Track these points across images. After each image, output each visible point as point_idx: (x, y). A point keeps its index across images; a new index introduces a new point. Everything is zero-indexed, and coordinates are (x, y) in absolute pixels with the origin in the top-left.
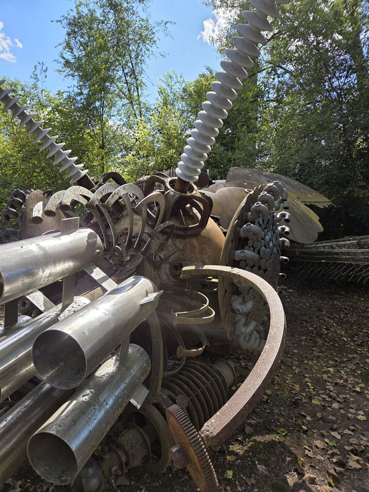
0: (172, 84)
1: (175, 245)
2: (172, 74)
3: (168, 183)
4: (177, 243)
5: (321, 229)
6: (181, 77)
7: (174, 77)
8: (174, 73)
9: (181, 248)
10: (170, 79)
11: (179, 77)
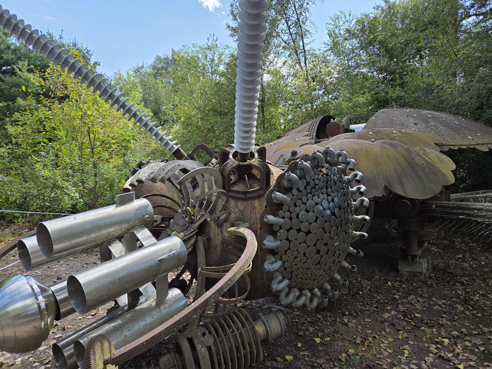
0: (340, 24)
1: (237, 207)
2: (340, 14)
3: (232, 154)
4: (239, 205)
5: (452, 180)
6: (350, 15)
7: (343, 16)
8: (342, 13)
9: (241, 209)
10: (337, 21)
11: (348, 17)
